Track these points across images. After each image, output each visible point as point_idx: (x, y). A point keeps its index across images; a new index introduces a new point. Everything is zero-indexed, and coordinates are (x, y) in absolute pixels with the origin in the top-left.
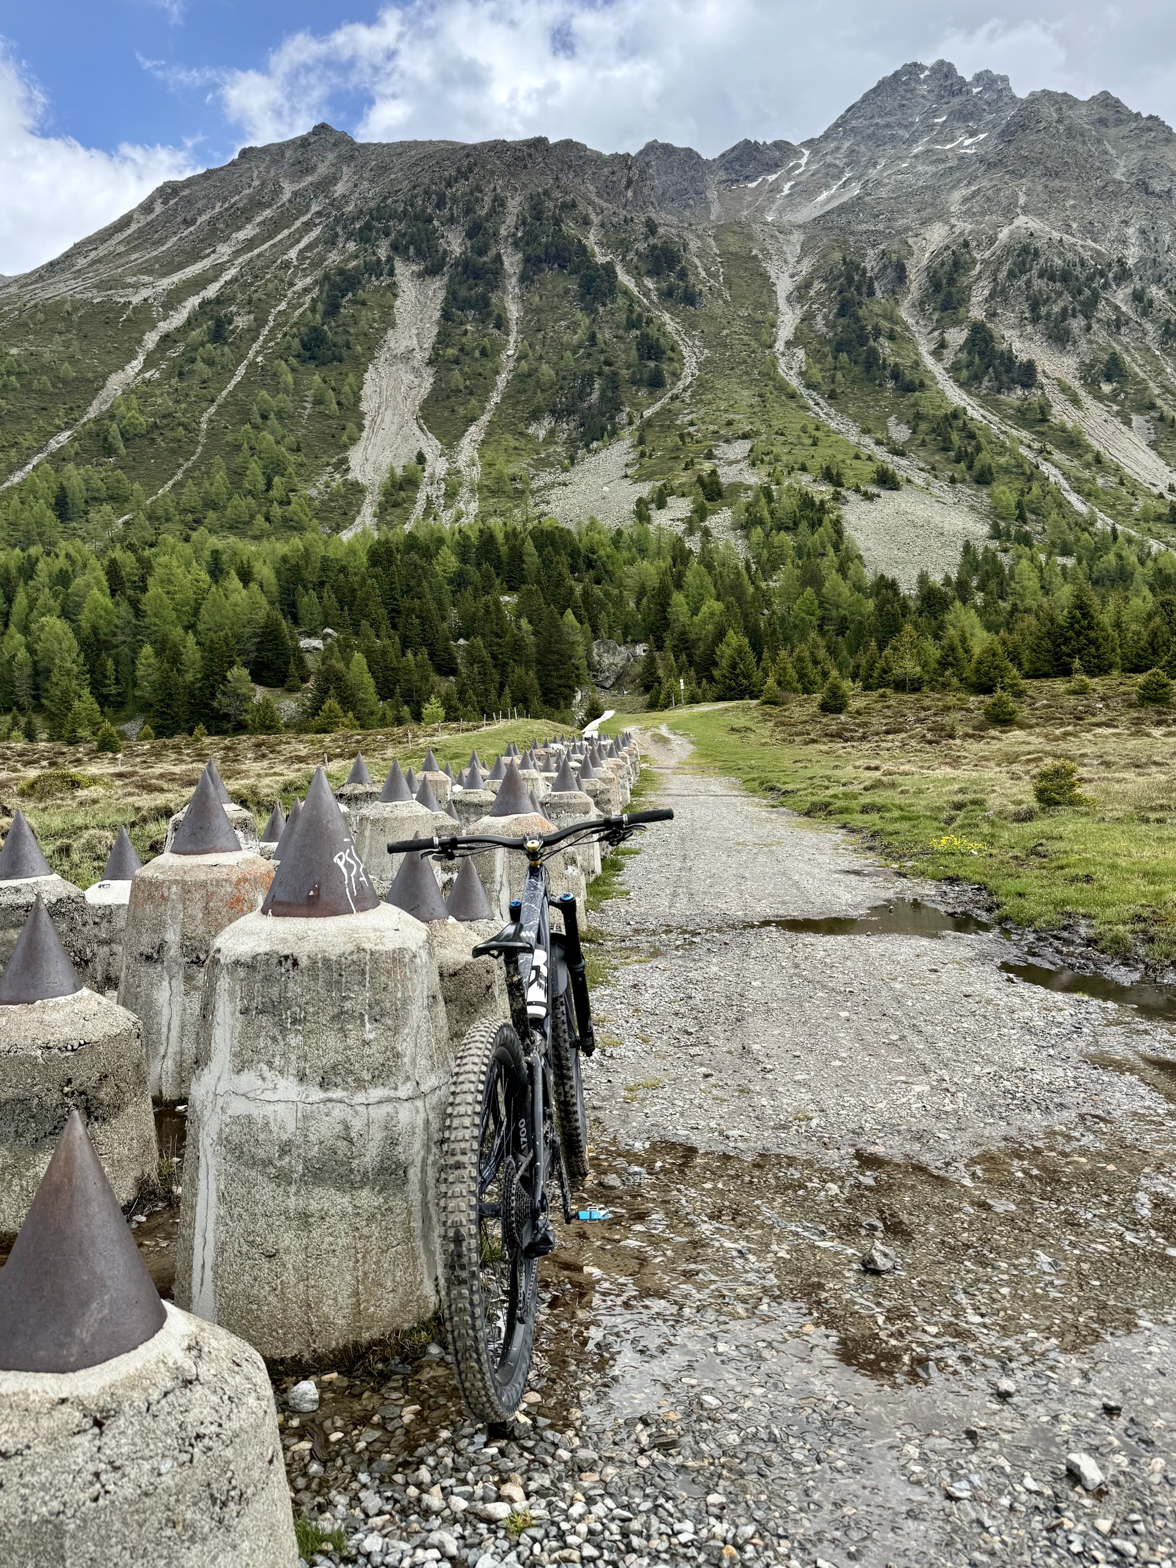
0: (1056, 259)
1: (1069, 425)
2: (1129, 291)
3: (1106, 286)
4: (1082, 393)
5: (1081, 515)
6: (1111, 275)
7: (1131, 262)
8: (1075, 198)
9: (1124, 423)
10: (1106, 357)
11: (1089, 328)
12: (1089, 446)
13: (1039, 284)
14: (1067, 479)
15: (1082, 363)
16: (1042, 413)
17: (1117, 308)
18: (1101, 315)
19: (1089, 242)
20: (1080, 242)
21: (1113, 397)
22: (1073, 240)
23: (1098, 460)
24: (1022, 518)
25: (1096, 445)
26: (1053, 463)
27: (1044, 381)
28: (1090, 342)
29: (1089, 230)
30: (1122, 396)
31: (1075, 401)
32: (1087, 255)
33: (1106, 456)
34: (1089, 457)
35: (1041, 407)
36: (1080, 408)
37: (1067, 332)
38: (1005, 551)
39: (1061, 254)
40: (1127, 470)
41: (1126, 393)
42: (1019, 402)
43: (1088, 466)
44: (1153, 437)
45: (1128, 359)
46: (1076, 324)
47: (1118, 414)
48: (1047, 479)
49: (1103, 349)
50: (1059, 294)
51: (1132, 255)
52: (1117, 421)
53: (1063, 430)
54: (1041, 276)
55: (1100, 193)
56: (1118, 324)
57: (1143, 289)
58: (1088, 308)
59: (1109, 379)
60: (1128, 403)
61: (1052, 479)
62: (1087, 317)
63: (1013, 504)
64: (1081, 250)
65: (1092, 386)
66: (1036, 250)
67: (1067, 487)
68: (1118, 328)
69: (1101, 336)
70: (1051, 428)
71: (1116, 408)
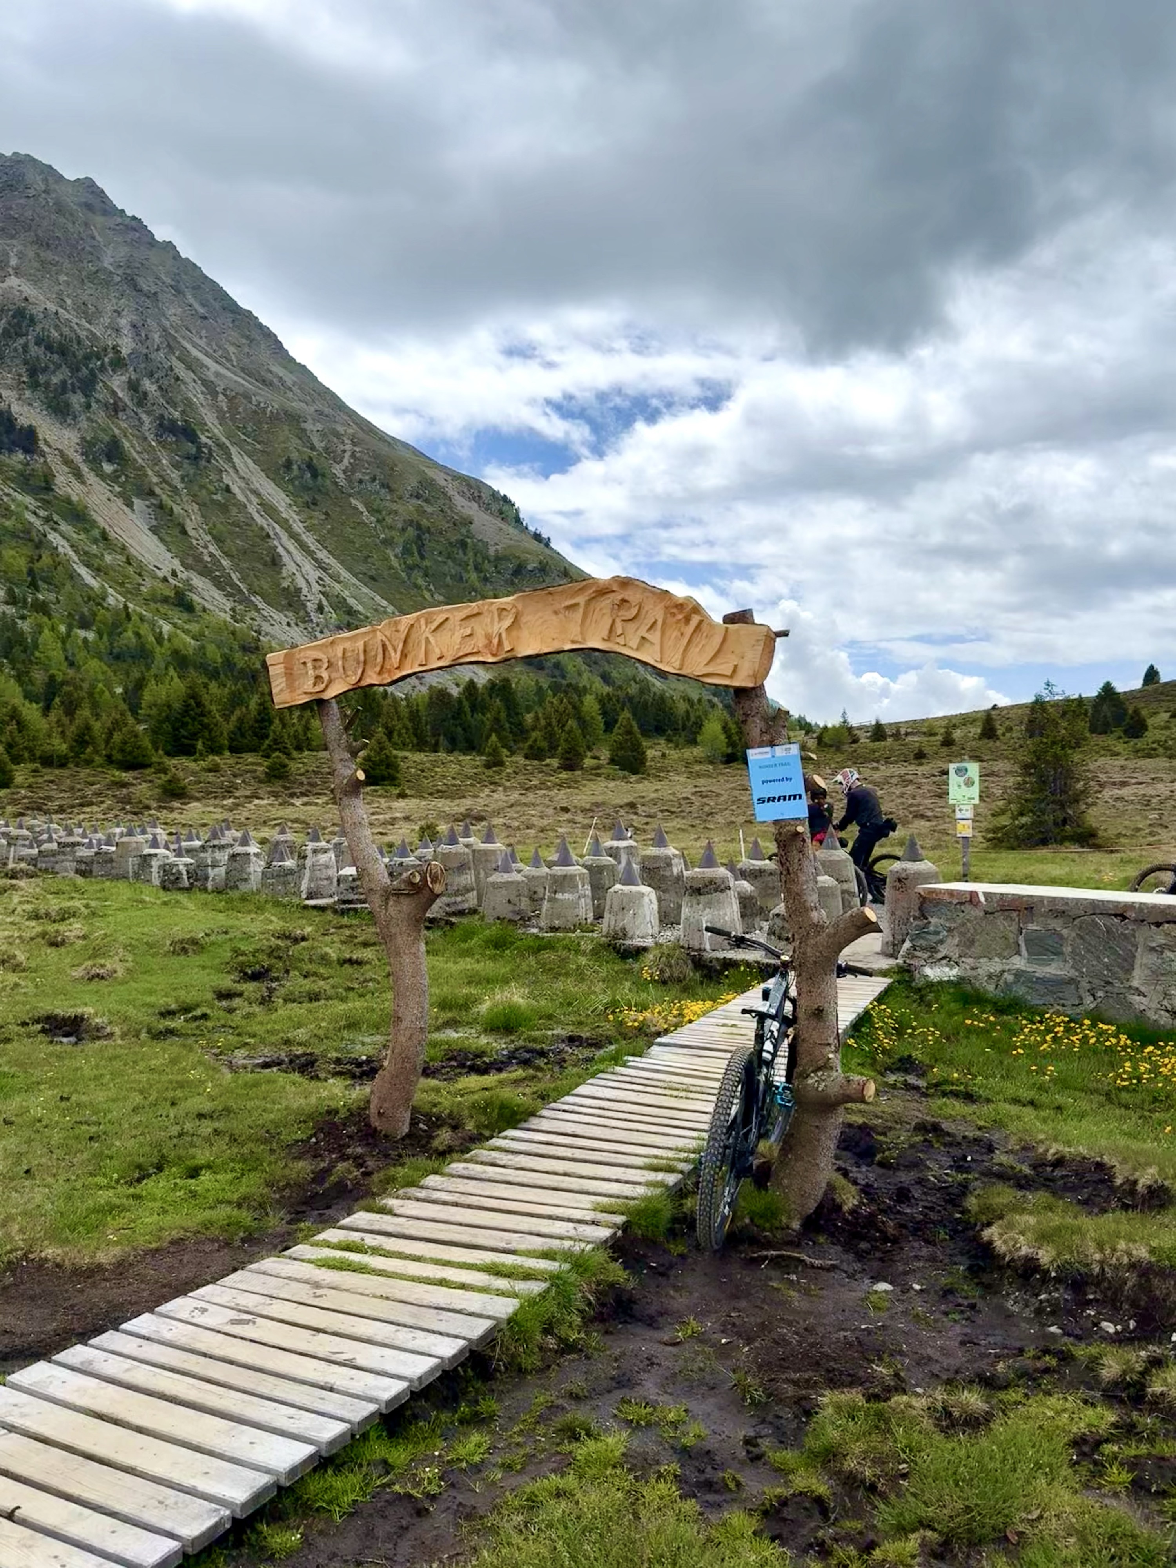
0: (53, 331)
1: (75, 498)
2: (124, 378)
3: (102, 368)
4: (85, 469)
5: (92, 589)
6: (106, 360)
7: (125, 352)
8: (67, 274)
9: (127, 506)
10: (107, 439)
11: (88, 406)
12: (95, 521)
13: (35, 351)
14: (76, 552)
15: (83, 439)
16: (47, 482)
17: (114, 393)
18: (100, 397)
19: (83, 322)
20: (75, 320)
21: (114, 478)
22: (67, 316)
23: (104, 536)
24: (34, 585)
25: (102, 523)
26: (61, 535)
27: (46, 449)
28: (89, 419)
29: (82, 309)
30: (123, 478)
31: (78, 475)
32: (83, 334)
33: (112, 535)
34: (96, 533)
35: (45, 476)
36: (83, 483)
37: (68, 405)
38: (23, 618)
39: (57, 327)
40: (132, 550)
41: (126, 476)
42: (20, 466)
43: (95, 541)
44: (154, 523)
45: (127, 444)
46: (76, 400)
47: (120, 495)
48: (57, 548)
49: (104, 430)
50: (59, 367)
51: (127, 346)
52: (120, 502)
53: (68, 501)
54: (38, 343)
55: (93, 277)
56: (115, 408)
57: (138, 380)
58: (87, 386)
59: (110, 460)
60: (129, 487)
61: (60, 549)
62: (86, 396)
63: (25, 570)
64: (76, 327)
65: (94, 463)
66: (32, 315)
67: (76, 559)
68: (116, 411)
69: (101, 416)
70: (55, 497)
71: (118, 489)
